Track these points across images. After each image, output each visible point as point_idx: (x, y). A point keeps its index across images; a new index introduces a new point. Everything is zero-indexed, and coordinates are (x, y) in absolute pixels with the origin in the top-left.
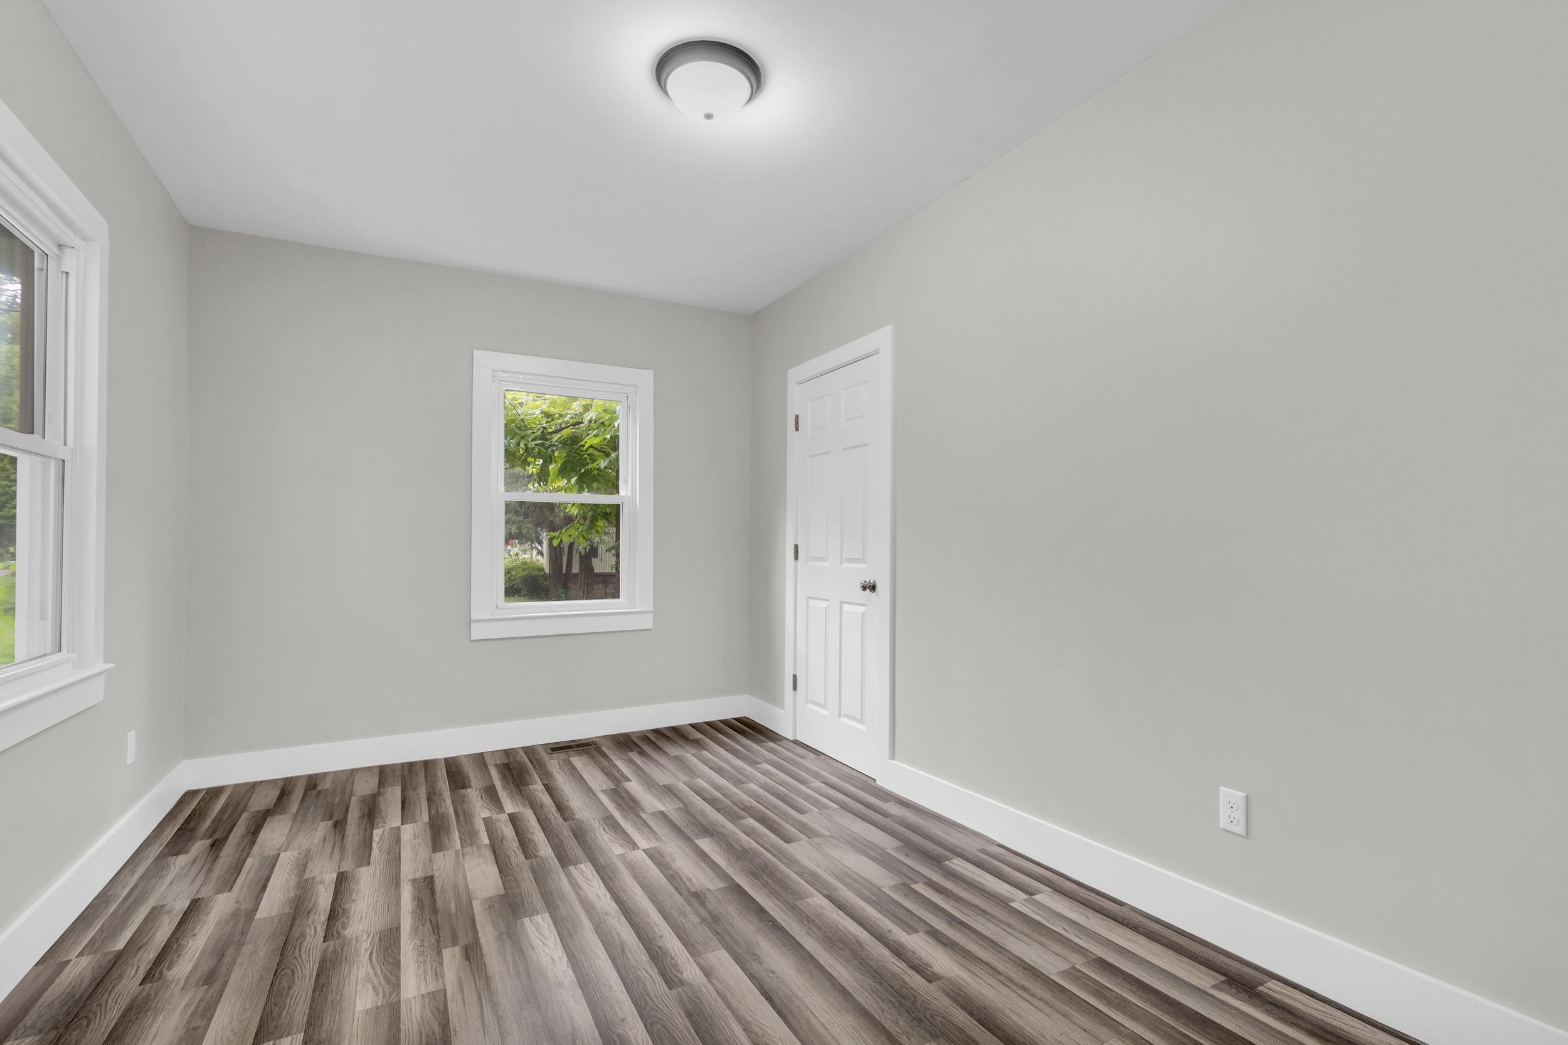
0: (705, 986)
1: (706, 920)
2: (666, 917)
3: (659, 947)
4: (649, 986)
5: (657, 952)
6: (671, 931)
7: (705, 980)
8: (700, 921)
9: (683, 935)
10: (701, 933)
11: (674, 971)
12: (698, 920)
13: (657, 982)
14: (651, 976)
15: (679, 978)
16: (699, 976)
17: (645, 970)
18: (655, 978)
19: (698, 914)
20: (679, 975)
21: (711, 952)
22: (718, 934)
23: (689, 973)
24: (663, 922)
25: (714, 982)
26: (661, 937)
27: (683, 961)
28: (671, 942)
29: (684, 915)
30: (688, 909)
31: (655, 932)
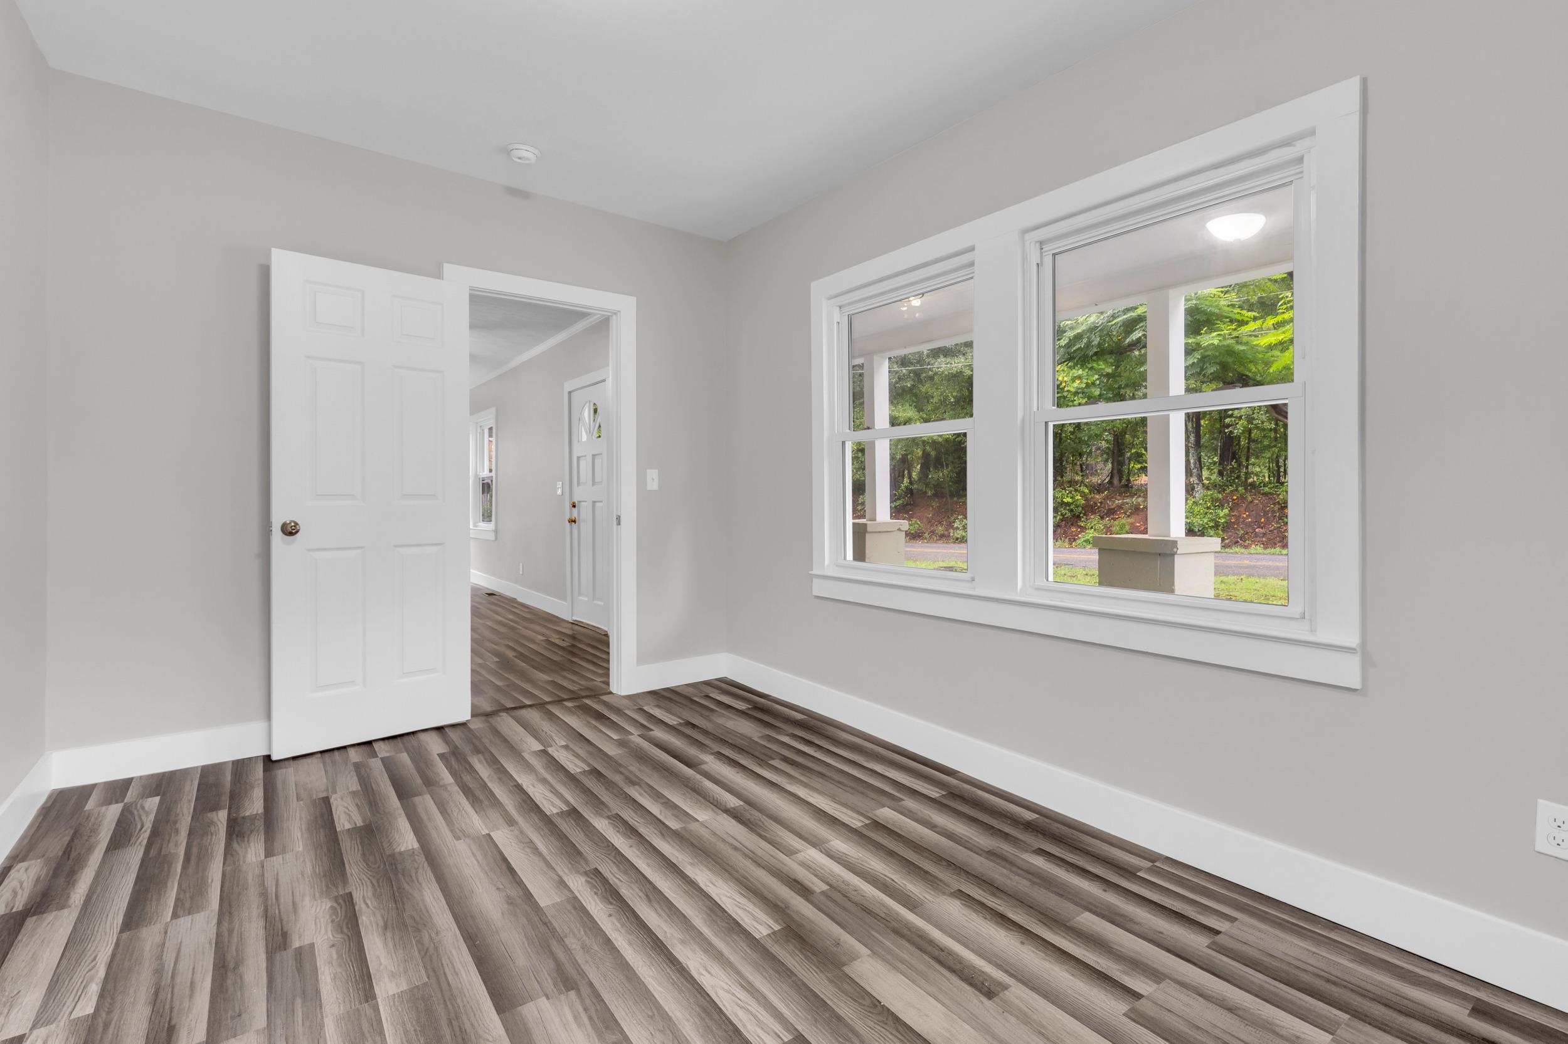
0: (565, 872)
1: (558, 941)
2: (608, 942)
3: (611, 903)
4: (615, 869)
5: (613, 898)
6: (600, 924)
7: (565, 878)
8: (565, 939)
9: (586, 920)
10: (564, 923)
11: (594, 882)
12: (568, 941)
13: (609, 872)
14: (614, 876)
15: (588, 877)
16: (570, 880)
17: (622, 881)
18: (611, 875)
19: (567, 950)
20: (589, 879)
21: (556, 903)
22: (545, 924)
23: (580, 882)
24: (611, 936)
25: (556, 877)
26: (610, 915)
27: (585, 892)
28: (598, 910)
29: (585, 948)
30: (580, 957)
31: (618, 920)
